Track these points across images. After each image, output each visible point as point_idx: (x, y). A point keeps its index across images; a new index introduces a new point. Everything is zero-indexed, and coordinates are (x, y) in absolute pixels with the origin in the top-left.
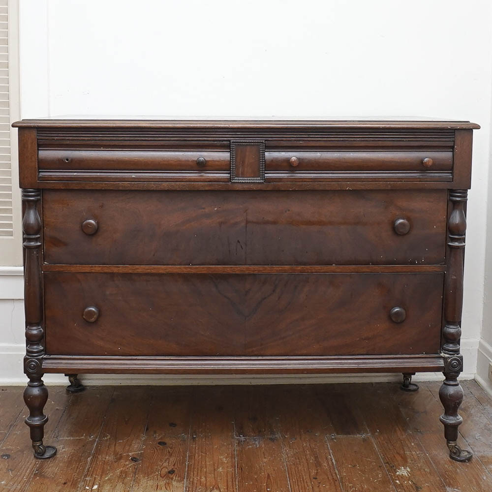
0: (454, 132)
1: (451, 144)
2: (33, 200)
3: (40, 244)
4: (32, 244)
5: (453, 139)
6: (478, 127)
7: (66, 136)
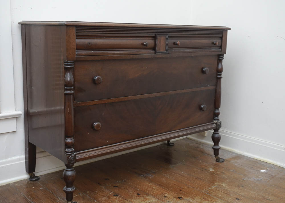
0: (223, 31)
1: (221, 36)
2: (69, 67)
3: (73, 92)
4: (69, 92)
5: (222, 34)
6: (230, 29)
7: (85, 31)
